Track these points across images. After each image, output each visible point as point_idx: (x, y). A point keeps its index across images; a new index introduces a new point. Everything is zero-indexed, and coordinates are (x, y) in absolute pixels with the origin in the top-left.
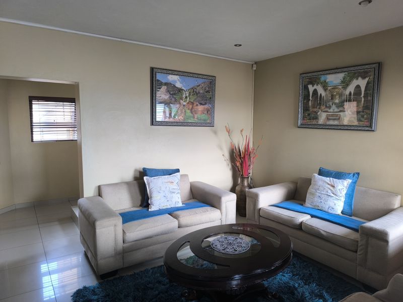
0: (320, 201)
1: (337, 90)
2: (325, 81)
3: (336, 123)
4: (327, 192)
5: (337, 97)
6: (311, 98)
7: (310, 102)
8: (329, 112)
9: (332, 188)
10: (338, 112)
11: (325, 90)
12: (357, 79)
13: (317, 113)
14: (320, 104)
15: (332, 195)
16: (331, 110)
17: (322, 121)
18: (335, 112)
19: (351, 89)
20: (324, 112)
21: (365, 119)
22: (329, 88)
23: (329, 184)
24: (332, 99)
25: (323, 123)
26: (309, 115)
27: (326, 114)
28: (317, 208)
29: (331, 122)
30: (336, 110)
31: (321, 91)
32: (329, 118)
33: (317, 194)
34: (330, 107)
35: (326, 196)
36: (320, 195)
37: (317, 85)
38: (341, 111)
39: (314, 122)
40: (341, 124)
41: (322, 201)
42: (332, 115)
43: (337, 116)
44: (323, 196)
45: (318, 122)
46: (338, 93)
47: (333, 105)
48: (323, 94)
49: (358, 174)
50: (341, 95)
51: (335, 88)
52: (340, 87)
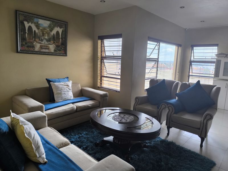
0: (65, 95)
1: (46, 31)
2: (38, 23)
3: (47, 51)
4: (67, 89)
5: (46, 35)
6: (27, 31)
7: (26, 34)
8: (42, 44)
9: (68, 87)
10: (48, 44)
11: (38, 29)
12: (57, 27)
13: (33, 43)
14: (35, 37)
15: (69, 90)
16: (43, 43)
17: (37, 49)
18: (46, 44)
19: (54, 32)
20: (38, 43)
21: (63, 50)
22: (41, 28)
23: (65, 85)
24: (43, 35)
25: (38, 51)
26: (26, 44)
27: (40, 44)
28: (65, 100)
29: (44, 50)
30: (46, 43)
31: (34, 28)
32: (42, 47)
33: (63, 92)
34: (42, 40)
35: (67, 92)
36: (64, 92)
37: (31, 23)
38: (49, 44)
39: (31, 49)
40: (50, 51)
41: (66, 95)
42: (44, 46)
43: (47, 47)
44: (66, 92)
45: (34, 49)
46: (46, 33)
47: (44, 39)
48: (37, 31)
49: (68, 77)
50: (48, 34)
51: (45, 29)
52: (48, 29)
